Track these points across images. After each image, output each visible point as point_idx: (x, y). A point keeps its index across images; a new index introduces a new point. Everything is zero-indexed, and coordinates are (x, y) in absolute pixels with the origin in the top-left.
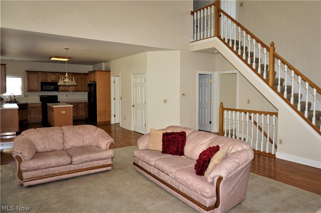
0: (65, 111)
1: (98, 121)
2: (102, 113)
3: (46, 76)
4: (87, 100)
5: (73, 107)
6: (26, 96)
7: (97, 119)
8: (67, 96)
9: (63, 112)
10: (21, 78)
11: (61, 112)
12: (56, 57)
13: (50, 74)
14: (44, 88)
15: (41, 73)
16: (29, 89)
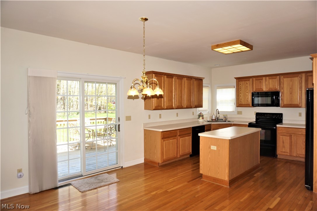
0: (216, 147)
6: (239, 112)
8: (300, 114)
9: (214, 148)
11: (210, 148)
12: (218, 46)
13: (267, 78)
14: (256, 102)
15: (254, 79)
16: (239, 104)
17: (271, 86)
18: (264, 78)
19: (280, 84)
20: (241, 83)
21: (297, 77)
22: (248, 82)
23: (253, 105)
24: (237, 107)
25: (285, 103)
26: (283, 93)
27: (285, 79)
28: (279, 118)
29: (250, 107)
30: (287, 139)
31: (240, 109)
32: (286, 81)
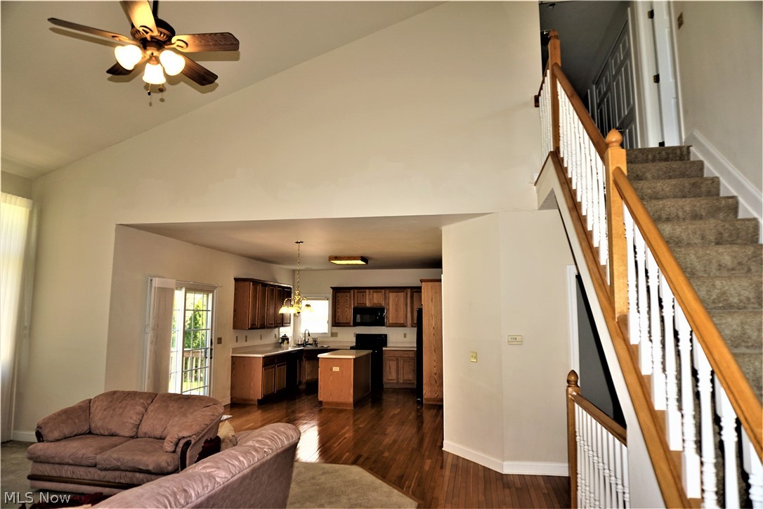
0: (338, 368)
1: (425, 397)
2: (436, 377)
3: (363, 295)
4: (415, 345)
5: (354, 359)
6: (333, 335)
7: (424, 392)
8: (405, 336)
9: (336, 369)
10: (327, 301)
11: (331, 369)
12: (337, 258)
13: (372, 291)
14: (358, 320)
15: (356, 291)
16: (336, 322)
17: (375, 301)
18: (367, 291)
19: (385, 300)
20: (339, 295)
21: (403, 292)
22: (348, 294)
23: (356, 324)
24: (333, 326)
25: (391, 322)
26: (388, 310)
27: (391, 294)
28: (382, 340)
29: (350, 326)
30: (393, 365)
31: (336, 329)
32: (392, 296)
